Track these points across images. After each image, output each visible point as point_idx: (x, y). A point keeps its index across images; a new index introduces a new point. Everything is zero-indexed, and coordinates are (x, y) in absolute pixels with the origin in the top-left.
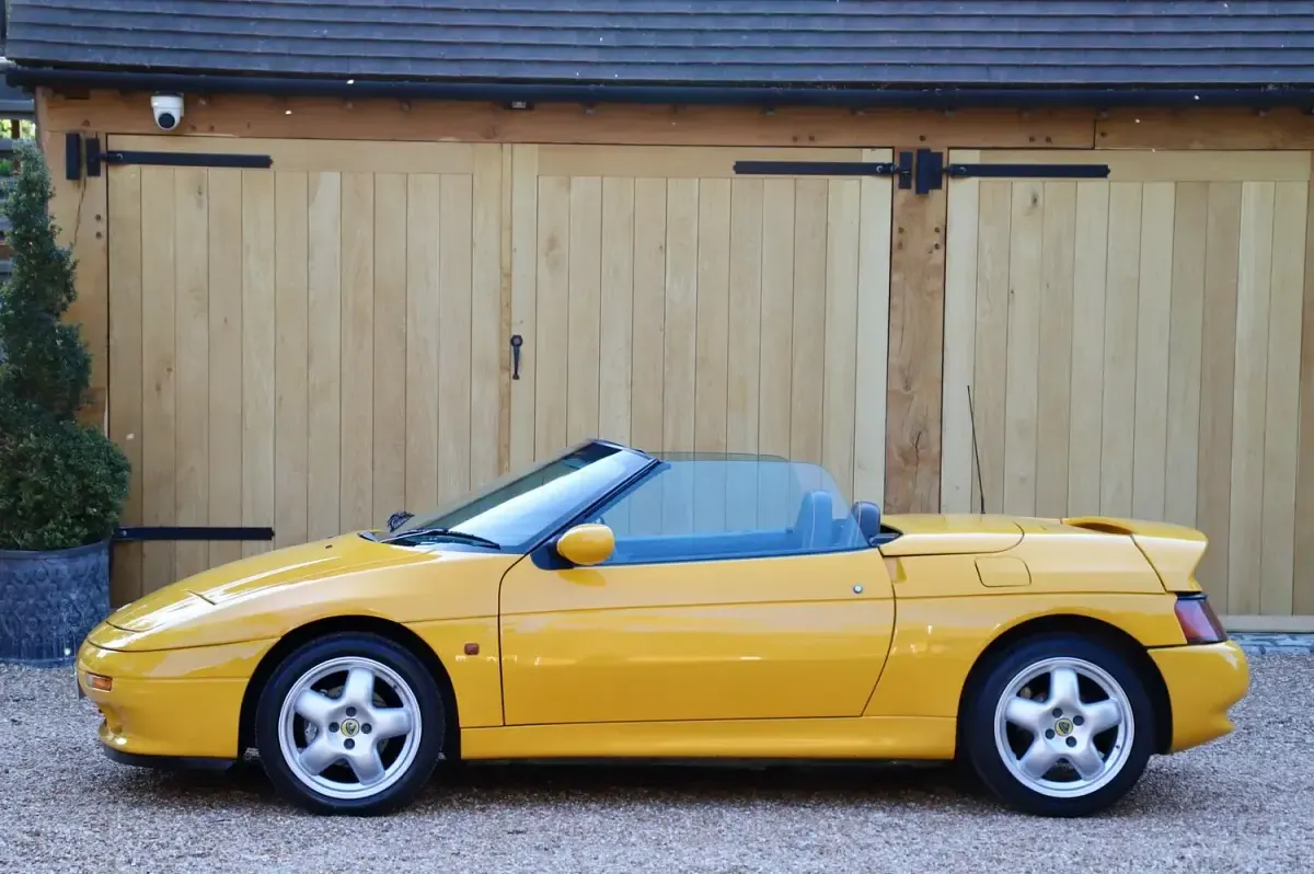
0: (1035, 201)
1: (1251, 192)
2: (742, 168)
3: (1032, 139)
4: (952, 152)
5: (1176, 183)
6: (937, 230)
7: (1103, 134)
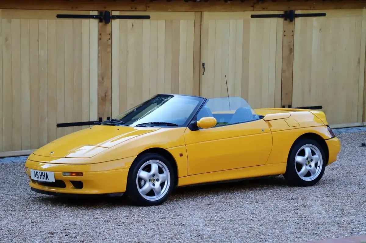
0: (133, 25)
1: (182, 22)
2: (59, 16)
3: (132, 8)
4: (112, 12)
5: (165, 20)
6: (109, 34)
7: (148, 7)
